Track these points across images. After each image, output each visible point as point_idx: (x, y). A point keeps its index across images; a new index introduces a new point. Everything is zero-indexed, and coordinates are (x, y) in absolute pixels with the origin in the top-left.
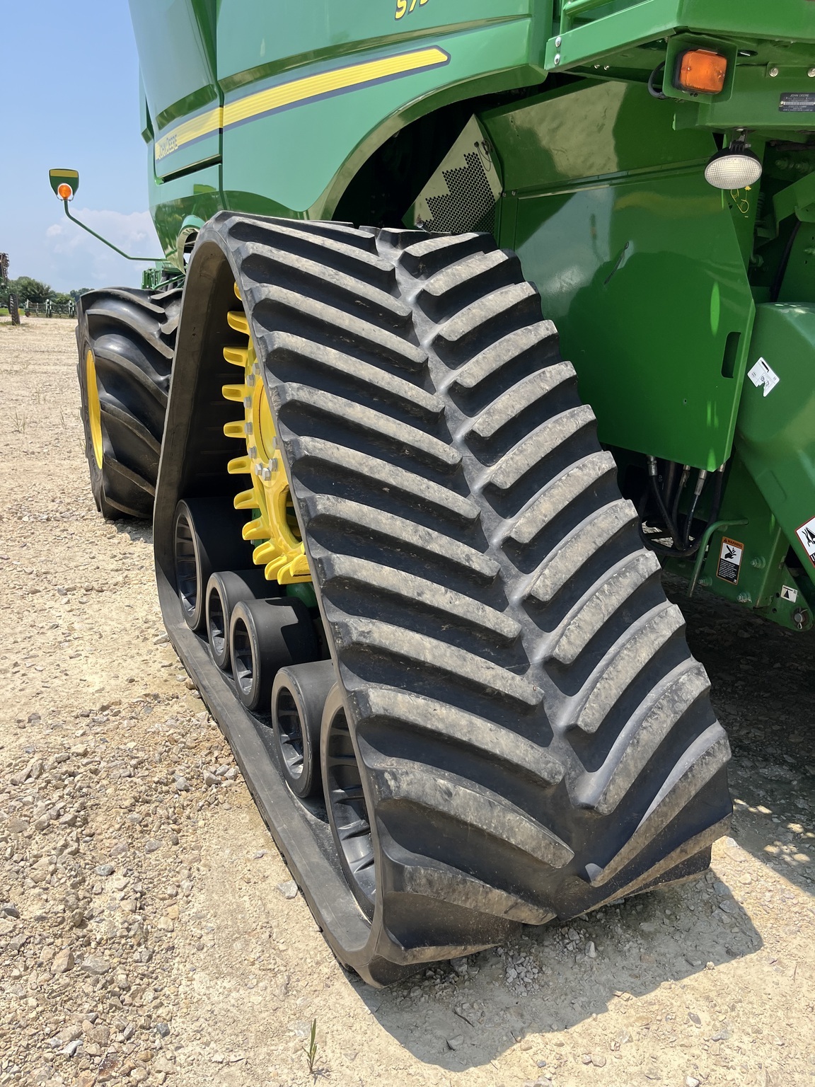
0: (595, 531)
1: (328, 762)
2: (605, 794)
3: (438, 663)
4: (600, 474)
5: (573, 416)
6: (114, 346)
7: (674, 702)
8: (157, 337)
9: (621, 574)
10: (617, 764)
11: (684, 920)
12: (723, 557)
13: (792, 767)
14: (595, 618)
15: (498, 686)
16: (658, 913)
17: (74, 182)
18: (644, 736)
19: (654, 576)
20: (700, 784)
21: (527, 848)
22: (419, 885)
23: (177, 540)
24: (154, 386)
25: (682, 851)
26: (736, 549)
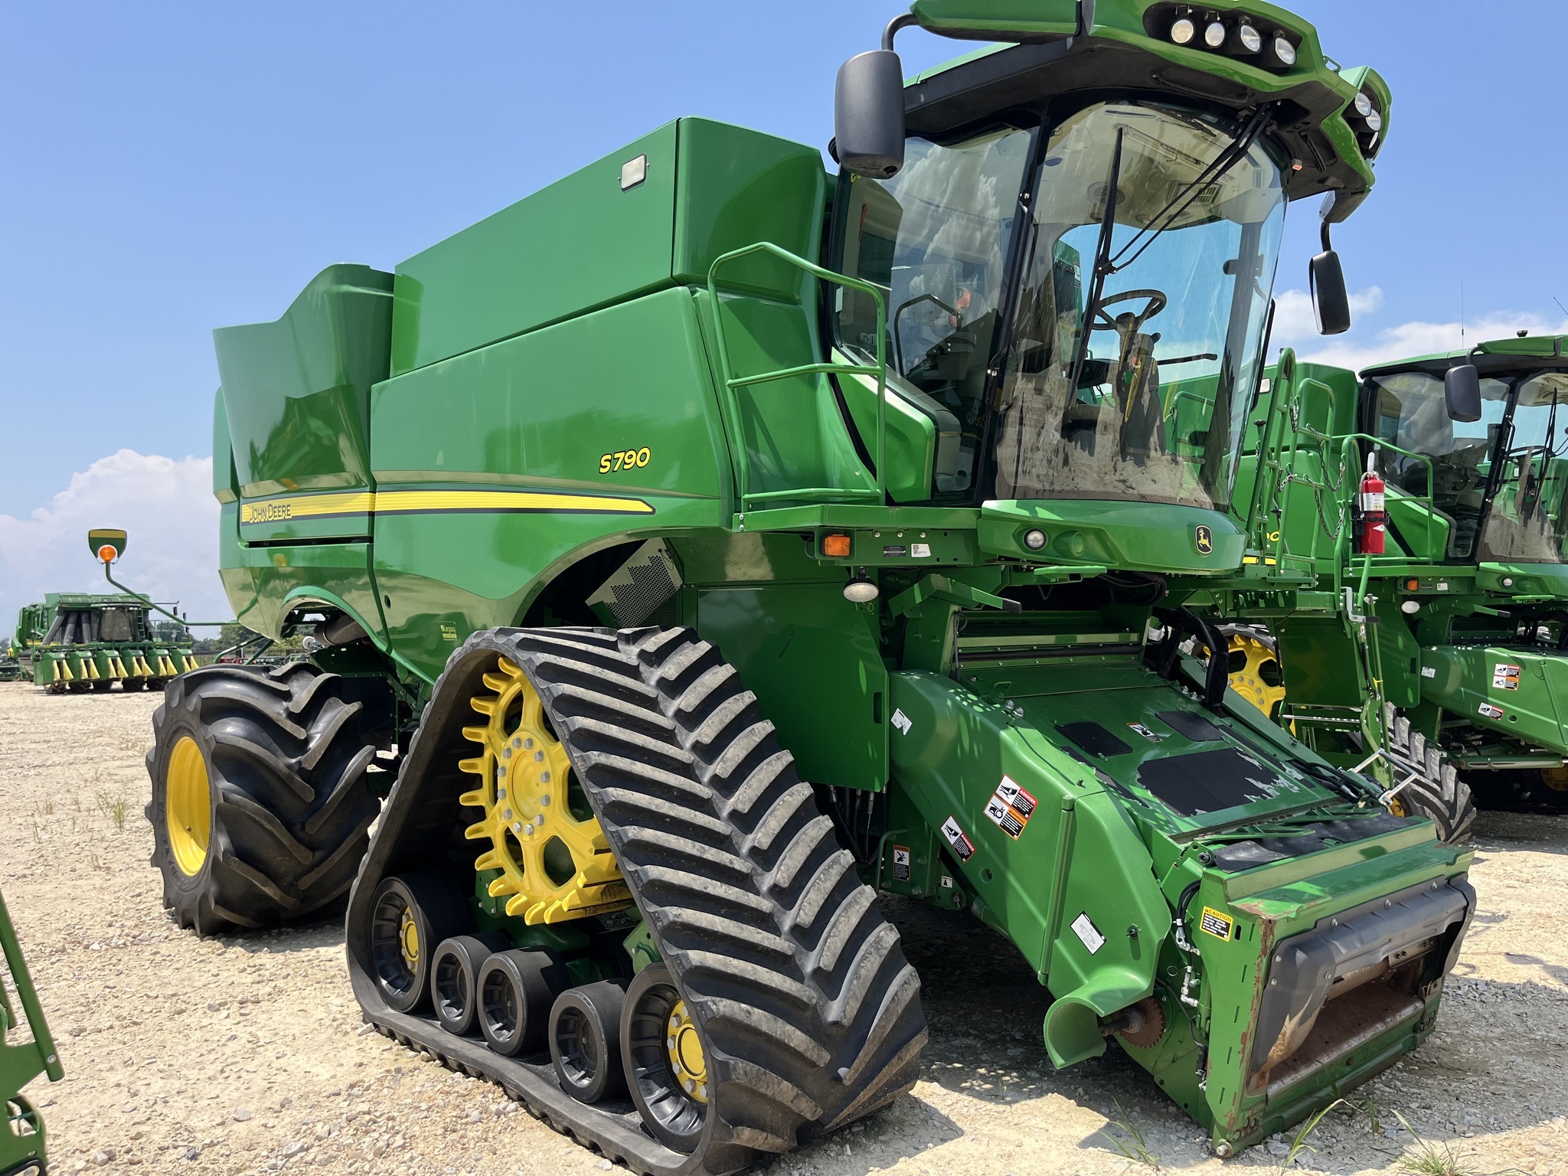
0: (808, 839)
1: (631, 1045)
2: (844, 1012)
3: (726, 932)
4: (804, 798)
5: (778, 758)
6: (231, 730)
7: (878, 949)
8: (284, 715)
9: (830, 867)
10: (848, 992)
11: (908, 1130)
12: (896, 861)
13: (976, 1037)
14: (819, 897)
15: (766, 944)
16: (890, 1130)
17: (119, 543)
18: (863, 972)
19: (851, 866)
20: (903, 1005)
21: (801, 1049)
22: (739, 1074)
23: (375, 922)
24: (286, 770)
25: (899, 1058)
26: (904, 853)
